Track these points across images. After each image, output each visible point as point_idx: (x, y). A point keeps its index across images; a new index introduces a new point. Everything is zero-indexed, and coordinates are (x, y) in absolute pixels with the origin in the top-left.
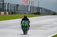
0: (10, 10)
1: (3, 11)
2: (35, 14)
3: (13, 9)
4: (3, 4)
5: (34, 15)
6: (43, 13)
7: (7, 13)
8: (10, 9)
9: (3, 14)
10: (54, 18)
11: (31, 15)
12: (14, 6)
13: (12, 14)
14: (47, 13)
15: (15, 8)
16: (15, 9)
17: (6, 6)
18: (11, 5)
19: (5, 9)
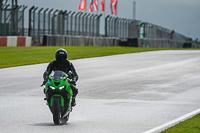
0: (39, 29)
1: (14, 34)
2: (121, 44)
3: (47, 28)
4: (15, 8)
5: (120, 47)
6: (147, 43)
7: (28, 40)
8: (36, 27)
9: (15, 44)
10: (186, 59)
11: (109, 47)
12: (51, 16)
13: (44, 44)
14: (162, 42)
15: (56, 25)
16: (56, 28)
17: (23, 16)
18: (42, 12)
19: (20, 26)
